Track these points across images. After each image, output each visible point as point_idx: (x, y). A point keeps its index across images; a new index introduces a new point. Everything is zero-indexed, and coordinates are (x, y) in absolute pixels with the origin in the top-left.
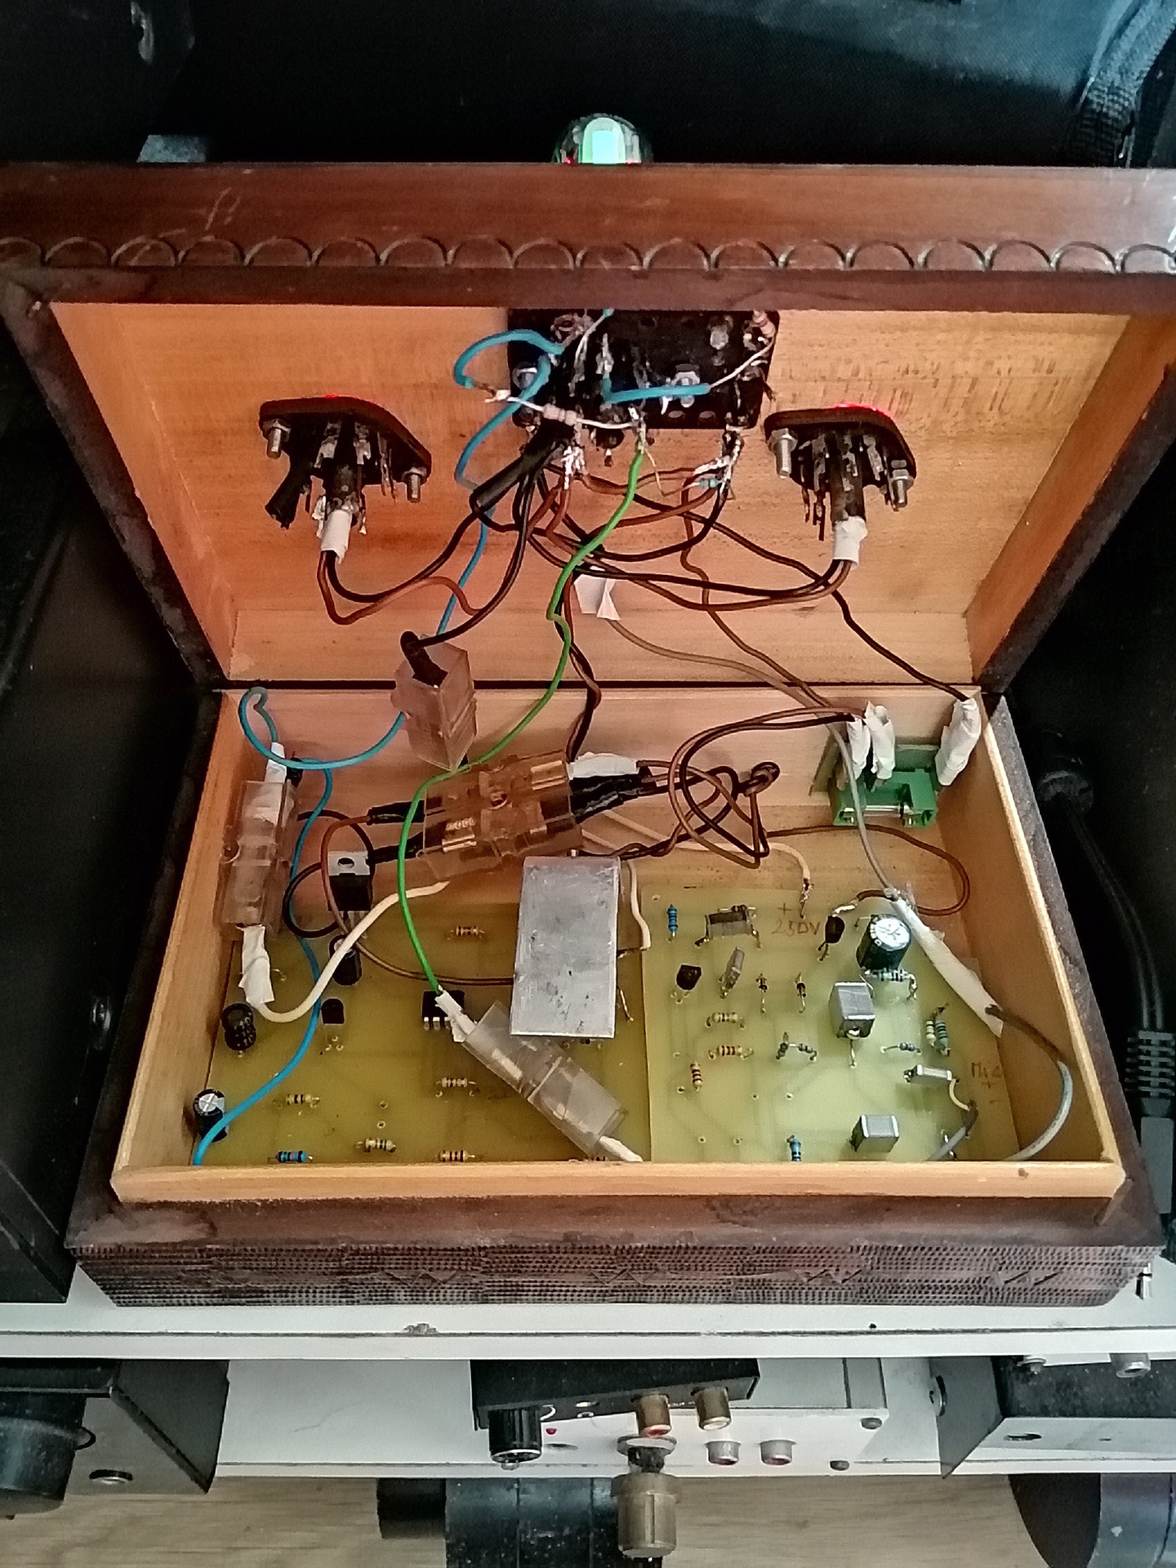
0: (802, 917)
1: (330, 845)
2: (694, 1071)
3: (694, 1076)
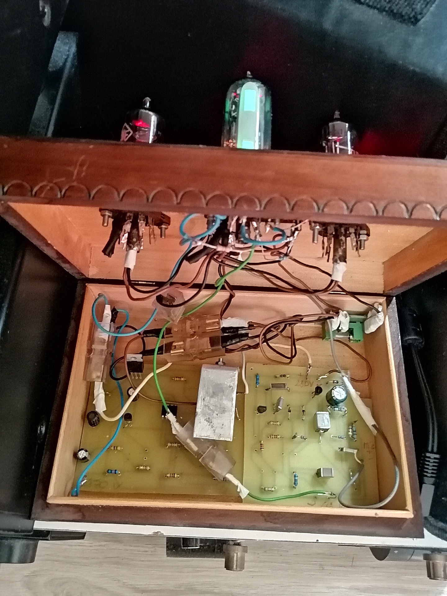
0: (307, 379)
1: (128, 351)
2: (261, 444)
3: (261, 446)
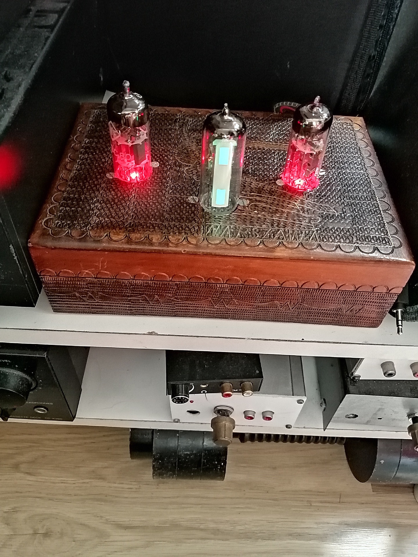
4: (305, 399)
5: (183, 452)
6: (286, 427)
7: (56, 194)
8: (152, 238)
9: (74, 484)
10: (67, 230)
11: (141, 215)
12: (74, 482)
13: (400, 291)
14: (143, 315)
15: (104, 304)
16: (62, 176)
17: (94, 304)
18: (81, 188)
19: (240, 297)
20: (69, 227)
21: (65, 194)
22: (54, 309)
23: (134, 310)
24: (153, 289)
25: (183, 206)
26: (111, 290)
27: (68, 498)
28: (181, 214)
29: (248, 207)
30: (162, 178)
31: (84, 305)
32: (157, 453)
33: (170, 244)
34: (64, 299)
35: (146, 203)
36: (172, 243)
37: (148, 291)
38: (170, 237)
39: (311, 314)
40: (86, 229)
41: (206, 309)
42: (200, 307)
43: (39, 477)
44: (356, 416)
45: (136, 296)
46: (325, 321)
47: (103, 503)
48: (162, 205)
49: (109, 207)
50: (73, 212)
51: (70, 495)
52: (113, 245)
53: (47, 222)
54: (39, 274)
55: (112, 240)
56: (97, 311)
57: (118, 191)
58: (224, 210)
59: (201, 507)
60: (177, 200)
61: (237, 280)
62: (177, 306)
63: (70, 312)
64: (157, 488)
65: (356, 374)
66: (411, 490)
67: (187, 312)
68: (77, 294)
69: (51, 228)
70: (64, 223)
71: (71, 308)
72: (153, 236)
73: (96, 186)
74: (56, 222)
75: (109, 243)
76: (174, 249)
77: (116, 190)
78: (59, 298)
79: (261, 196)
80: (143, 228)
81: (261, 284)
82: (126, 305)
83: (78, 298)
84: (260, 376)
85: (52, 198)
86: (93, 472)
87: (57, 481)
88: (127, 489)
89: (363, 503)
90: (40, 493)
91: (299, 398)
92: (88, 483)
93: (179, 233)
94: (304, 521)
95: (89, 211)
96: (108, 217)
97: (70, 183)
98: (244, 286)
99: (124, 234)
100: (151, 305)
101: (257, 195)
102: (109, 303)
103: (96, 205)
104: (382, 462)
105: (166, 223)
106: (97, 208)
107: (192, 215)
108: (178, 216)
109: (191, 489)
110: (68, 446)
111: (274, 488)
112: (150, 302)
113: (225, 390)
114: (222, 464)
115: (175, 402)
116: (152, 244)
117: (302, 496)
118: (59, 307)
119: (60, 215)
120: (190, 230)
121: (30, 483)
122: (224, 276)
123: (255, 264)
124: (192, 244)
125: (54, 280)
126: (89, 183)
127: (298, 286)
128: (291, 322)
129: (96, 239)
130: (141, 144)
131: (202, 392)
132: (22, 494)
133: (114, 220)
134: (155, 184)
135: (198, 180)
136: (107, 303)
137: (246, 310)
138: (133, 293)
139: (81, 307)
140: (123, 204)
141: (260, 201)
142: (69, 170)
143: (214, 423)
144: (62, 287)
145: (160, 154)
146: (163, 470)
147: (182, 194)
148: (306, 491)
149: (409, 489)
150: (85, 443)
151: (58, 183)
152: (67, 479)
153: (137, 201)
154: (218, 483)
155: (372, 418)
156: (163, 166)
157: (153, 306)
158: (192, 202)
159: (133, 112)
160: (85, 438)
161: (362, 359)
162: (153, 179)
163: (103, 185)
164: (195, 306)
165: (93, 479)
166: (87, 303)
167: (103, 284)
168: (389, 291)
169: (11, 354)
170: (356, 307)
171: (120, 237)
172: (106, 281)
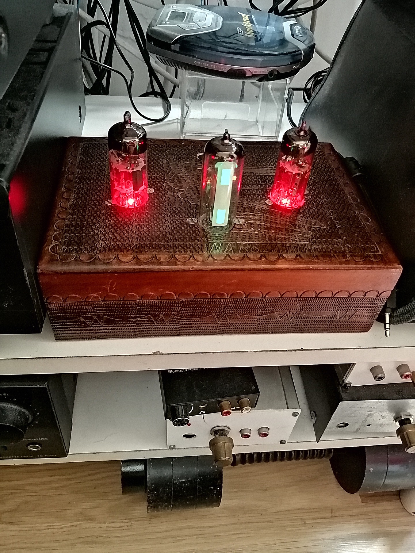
4: (299, 411)
5: (178, 480)
6: (281, 443)
7: (58, 221)
8: (160, 258)
9: (62, 528)
10: (75, 255)
11: (146, 237)
12: (62, 526)
13: (388, 294)
14: (146, 336)
15: (108, 328)
16: (60, 205)
17: (98, 328)
18: (82, 215)
19: (243, 310)
20: (77, 252)
21: (67, 222)
22: (57, 337)
23: (138, 331)
24: (159, 309)
25: (184, 227)
26: (117, 312)
27: (57, 544)
28: (183, 234)
29: (244, 225)
30: (159, 203)
31: (87, 330)
32: (152, 484)
33: (178, 262)
34: (68, 325)
35: (147, 226)
36: (180, 261)
37: (154, 311)
38: (177, 256)
39: (308, 323)
40: (94, 253)
41: (209, 325)
42: (204, 324)
43: (23, 526)
44: (346, 425)
45: (142, 317)
46: (320, 329)
47: (94, 545)
48: (164, 227)
49: (113, 231)
50: (78, 237)
51: (58, 541)
52: (122, 267)
53: (53, 248)
54: (45, 301)
55: (121, 261)
56: (101, 336)
57: (119, 216)
58: (222, 229)
59: (197, 538)
60: (177, 222)
61: (241, 293)
62: (181, 324)
63: (73, 339)
64: (150, 523)
65: (347, 381)
66: (398, 497)
67: (190, 330)
68: (82, 319)
69: (58, 254)
70: (71, 248)
71: (75, 335)
72: (161, 256)
73: (96, 212)
74: (63, 247)
75: (119, 264)
76: (182, 267)
77: (117, 216)
78: (63, 325)
79: (255, 215)
80: (149, 248)
81: (263, 296)
82: (130, 327)
83: (83, 323)
84: (257, 391)
85: (54, 226)
86: (81, 513)
87: (43, 528)
88: (119, 527)
89: (354, 516)
90: (26, 543)
91: (294, 410)
92: (76, 526)
93: (185, 252)
94: (299, 540)
95: (93, 236)
96: (113, 240)
97: (70, 211)
98: (247, 299)
99: (132, 256)
100: (155, 326)
101: (251, 214)
102: (114, 326)
103: (100, 230)
104: (371, 470)
105: (171, 243)
106: (101, 233)
107: (194, 235)
108: (181, 236)
109: (185, 521)
110: (52, 489)
111: (267, 510)
112: (155, 322)
113: (224, 408)
114: (218, 489)
115: (176, 425)
116: (160, 263)
117: (295, 515)
118: (63, 334)
119: (65, 241)
120: (194, 248)
121: (13, 533)
122: (229, 291)
123: (258, 277)
124: (199, 261)
125: (60, 306)
126: (89, 210)
127: (297, 295)
128: (289, 332)
129: (106, 262)
130: (141, 170)
131: (200, 413)
132: (5, 547)
133: (120, 243)
134: (153, 208)
135: (193, 203)
136: (112, 326)
137: (247, 323)
138: (139, 314)
139: (85, 333)
140: (126, 228)
141: (254, 220)
142: (66, 199)
143: (213, 444)
144: (68, 313)
145: (153, 181)
146: (158, 502)
147: (181, 216)
148: (298, 509)
149: (396, 496)
150: (70, 484)
151: (57, 211)
152: (54, 524)
153: (139, 225)
154: (213, 510)
155: (361, 425)
156: (158, 192)
157: (157, 326)
158: (192, 223)
159: (134, 140)
160: (69, 479)
161: (354, 364)
162: (151, 204)
163: (103, 212)
164: (199, 323)
165: (81, 520)
166: (91, 328)
167: (110, 307)
168: (379, 295)
169: (10, 387)
170: (351, 312)
171: (128, 258)
172: (112, 303)
